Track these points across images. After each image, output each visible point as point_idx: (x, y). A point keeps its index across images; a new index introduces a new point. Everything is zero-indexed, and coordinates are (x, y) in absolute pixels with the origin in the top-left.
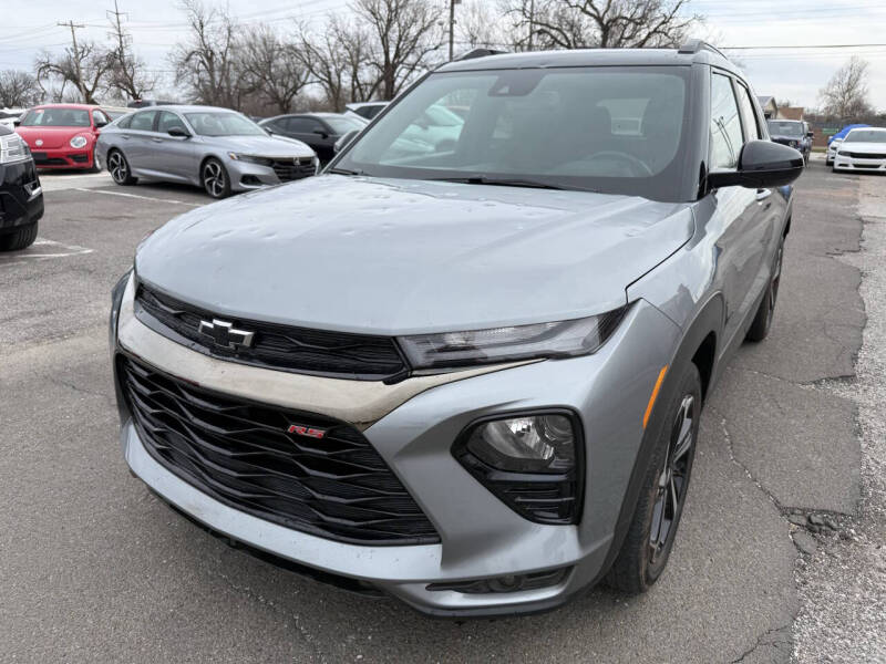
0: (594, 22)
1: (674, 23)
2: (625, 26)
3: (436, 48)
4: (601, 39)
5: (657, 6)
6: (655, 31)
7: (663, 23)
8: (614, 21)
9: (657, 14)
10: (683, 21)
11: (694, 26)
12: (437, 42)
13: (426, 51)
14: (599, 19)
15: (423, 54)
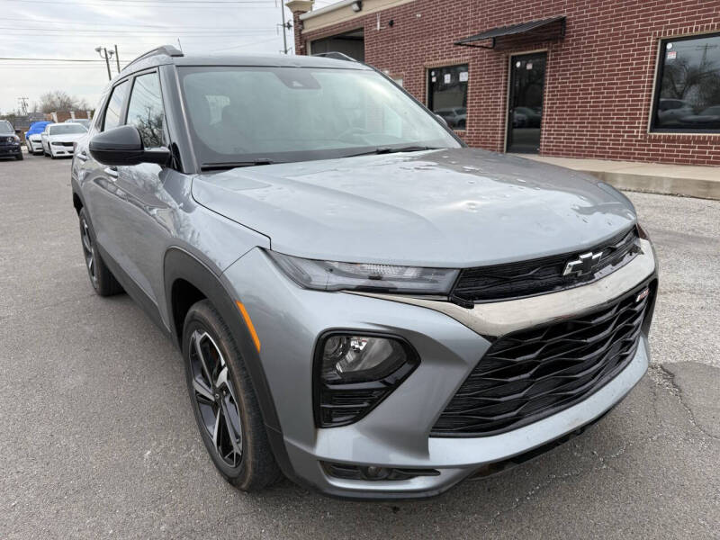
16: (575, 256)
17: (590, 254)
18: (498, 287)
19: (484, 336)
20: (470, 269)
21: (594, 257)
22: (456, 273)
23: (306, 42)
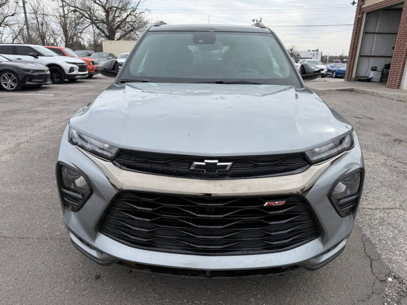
0: (100, 8)
1: (138, 11)
2: (116, 11)
3: (13, 15)
4: (105, 17)
5: (129, 3)
6: (130, 14)
7: (133, 11)
8: (111, 8)
9: (129, 6)
10: (141, 11)
11: (146, 14)
12: (13, 12)
13: (6, 17)
14: (104, 7)
15: (5, 18)
16: (201, 159)
17: (217, 161)
18: (142, 164)
19: (112, 184)
20: (125, 150)
21: (219, 164)
22: (117, 149)
23: (363, 13)
